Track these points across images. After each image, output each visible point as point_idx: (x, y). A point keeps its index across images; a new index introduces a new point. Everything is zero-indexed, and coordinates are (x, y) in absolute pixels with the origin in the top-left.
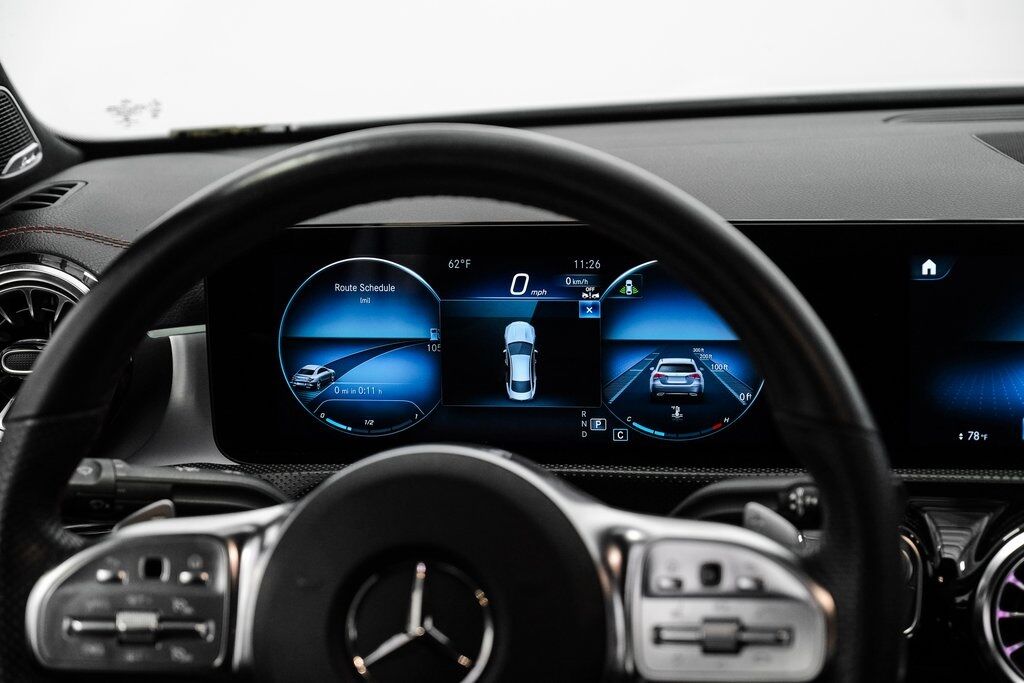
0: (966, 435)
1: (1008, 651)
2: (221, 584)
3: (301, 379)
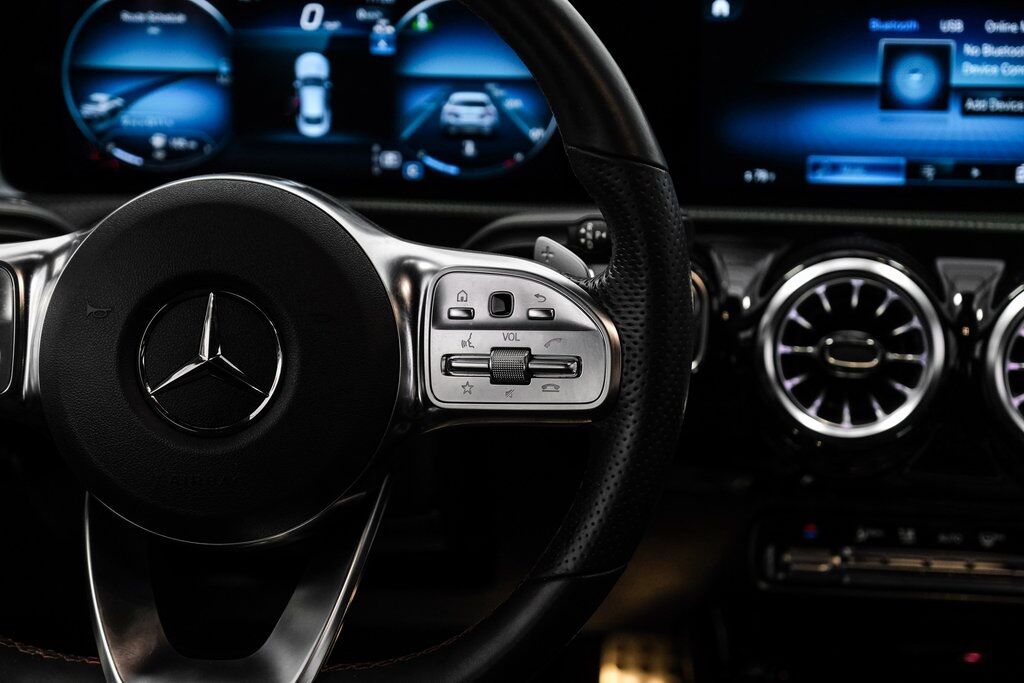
0: (754, 175)
1: (789, 384)
3: (88, 110)
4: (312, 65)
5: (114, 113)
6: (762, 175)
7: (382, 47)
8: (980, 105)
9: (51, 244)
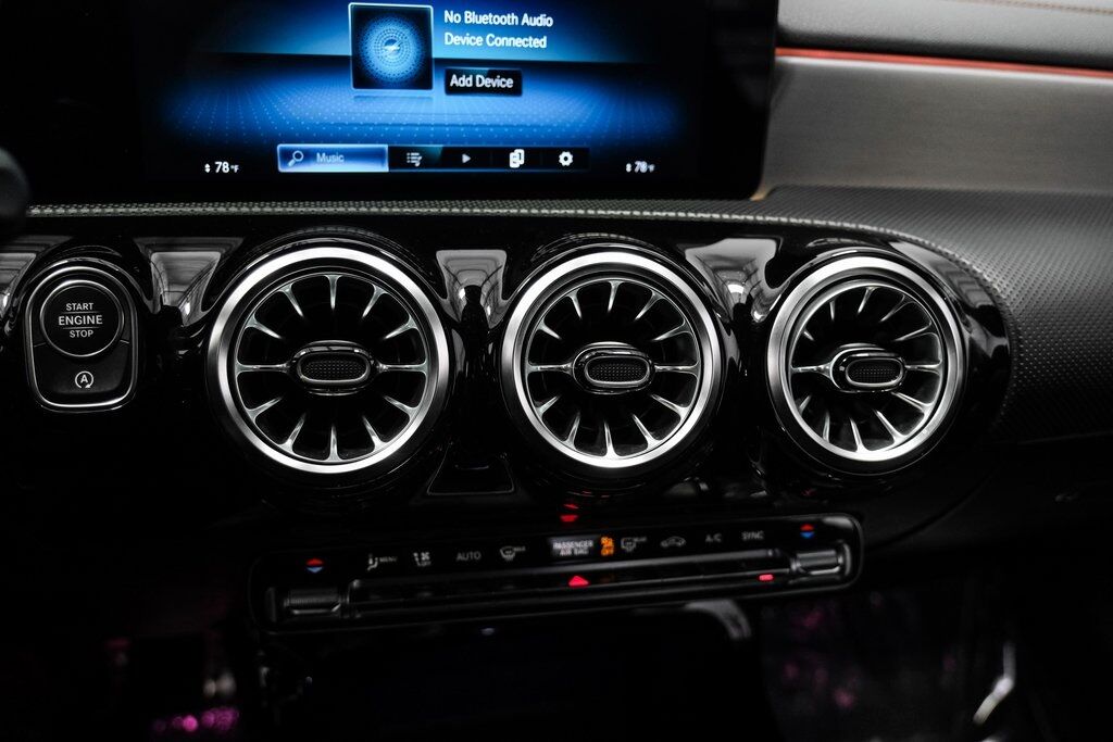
0: (214, 167)
1: (252, 414)
6: (224, 166)
8: (465, 82)
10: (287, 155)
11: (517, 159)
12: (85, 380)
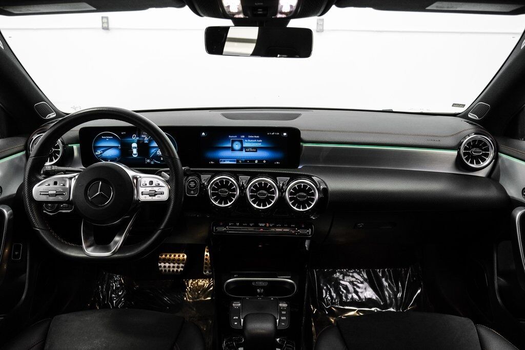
1: (213, 198)
2: (67, 186)
3: (97, 153)
4: (134, 145)
5: (101, 154)
6: (212, 162)
7: (146, 142)
8: (248, 150)
9: (75, 174)
10: (221, 161)
11: (256, 162)
12: (192, 192)
